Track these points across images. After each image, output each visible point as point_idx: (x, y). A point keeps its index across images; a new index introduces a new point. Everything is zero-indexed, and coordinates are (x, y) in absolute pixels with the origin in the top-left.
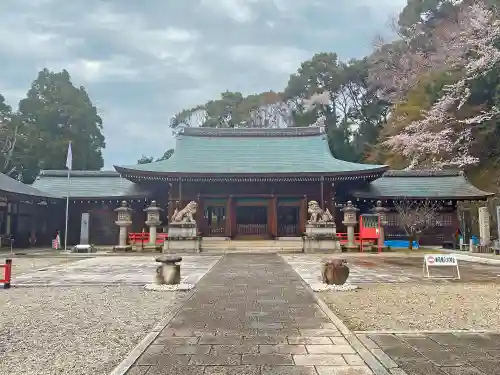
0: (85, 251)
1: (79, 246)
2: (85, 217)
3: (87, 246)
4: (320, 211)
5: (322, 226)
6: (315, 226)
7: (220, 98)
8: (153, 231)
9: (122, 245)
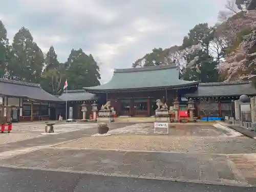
0: (70, 121)
1: (69, 120)
2: (71, 108)
3: (71, 120)
4: (161, 104)
5: (162, 111)
6: (159, 111)
7: (152, 52)
8: (95, 114)
9: (84, 119)
